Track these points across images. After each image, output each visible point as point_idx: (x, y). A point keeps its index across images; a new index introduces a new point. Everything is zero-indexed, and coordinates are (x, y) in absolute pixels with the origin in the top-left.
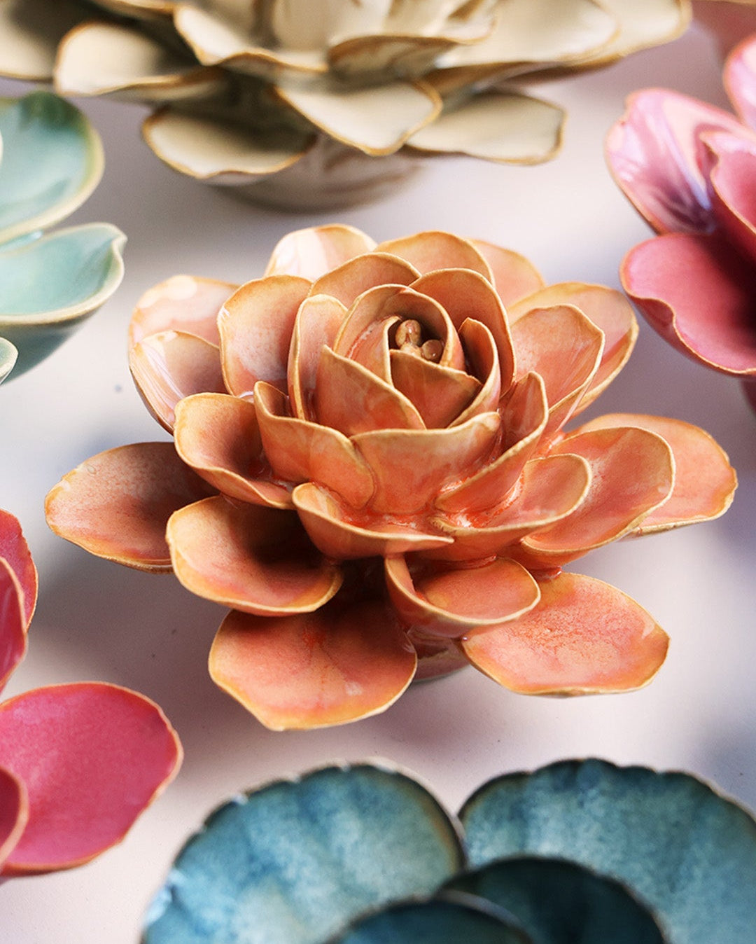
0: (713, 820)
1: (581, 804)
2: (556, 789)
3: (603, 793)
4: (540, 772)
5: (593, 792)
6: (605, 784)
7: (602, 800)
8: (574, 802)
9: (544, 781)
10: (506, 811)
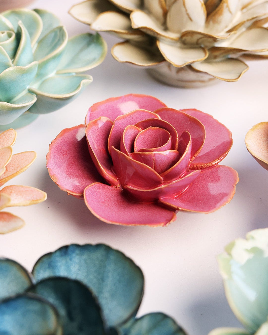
0: (112, 257)
1: (71, 260)
2: (62, 256)
3: (77, 255)
4: (56, 252)
5: (74, 255)
6: (77, 251)
7: (78, 257)
8: (68, 259)
9: (58, 254)
10: (47, 266)
